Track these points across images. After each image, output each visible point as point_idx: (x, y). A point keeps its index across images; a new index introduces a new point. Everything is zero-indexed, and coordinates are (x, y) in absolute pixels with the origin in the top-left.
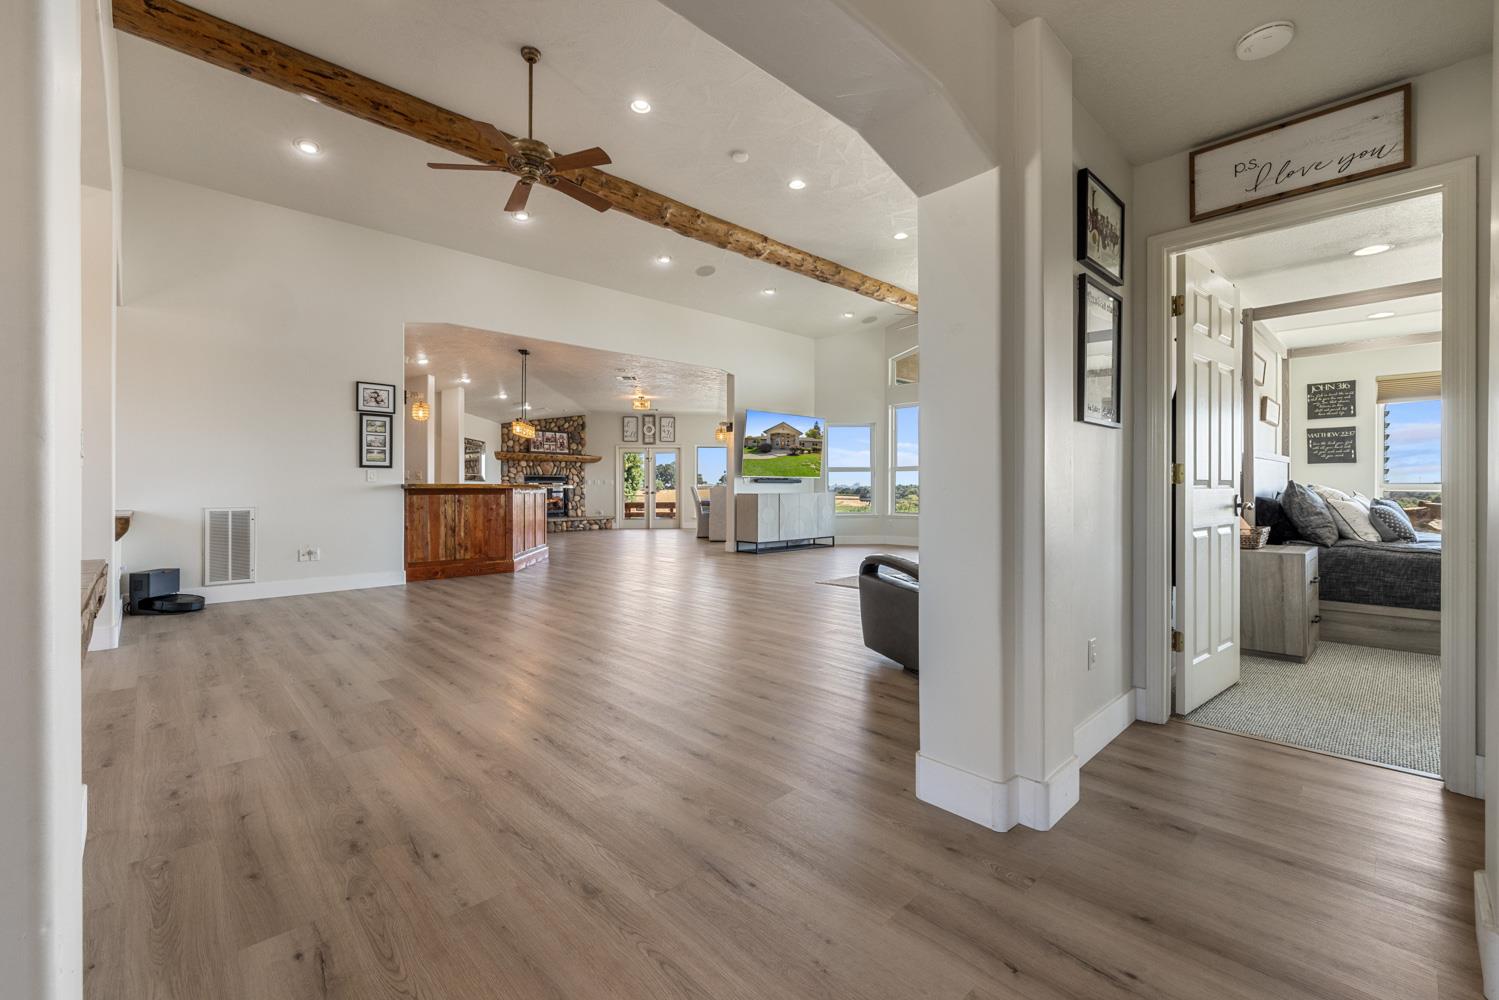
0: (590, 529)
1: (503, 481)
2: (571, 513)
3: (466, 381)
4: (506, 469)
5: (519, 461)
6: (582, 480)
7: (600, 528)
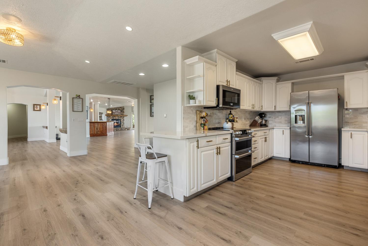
0: (125, 130)
1: (107, 120)
2: (121, 127)
3: (99, 103)
4: (108, 118)
5: (110, 116)
6: (124, 120)
7: (127, 130)
